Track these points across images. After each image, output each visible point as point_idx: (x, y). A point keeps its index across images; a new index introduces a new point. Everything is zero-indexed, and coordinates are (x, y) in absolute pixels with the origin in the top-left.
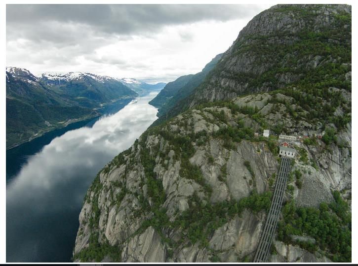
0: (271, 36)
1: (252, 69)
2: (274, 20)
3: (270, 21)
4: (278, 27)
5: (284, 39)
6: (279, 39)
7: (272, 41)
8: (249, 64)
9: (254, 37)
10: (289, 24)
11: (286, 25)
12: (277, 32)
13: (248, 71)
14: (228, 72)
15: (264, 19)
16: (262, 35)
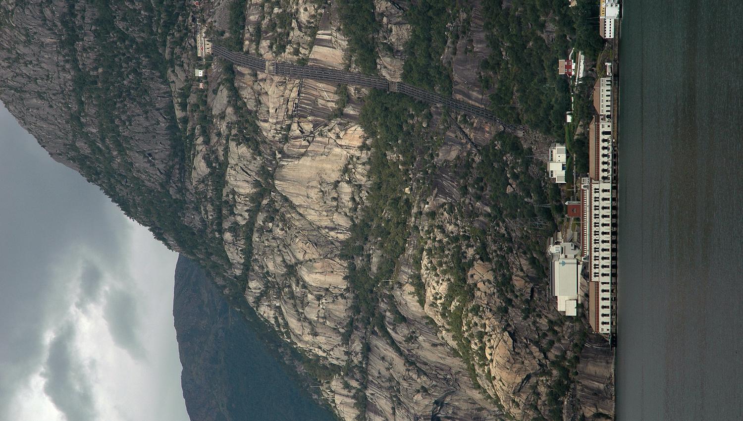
0: (75, 61)
1: (158, 110)
2: (25, 50)
3: (31, 62)
4: (48, 40)
5: (81, 28)
6: (83, 40)
7: (87, 60)
8: (147, 118)
9: (75, 107)
10: (42, 12)
11: (45, 19)
12: (62, 45)
13: (161, 119)
14: (168, 174)
15: (19, 79)
16: (70, 86)
